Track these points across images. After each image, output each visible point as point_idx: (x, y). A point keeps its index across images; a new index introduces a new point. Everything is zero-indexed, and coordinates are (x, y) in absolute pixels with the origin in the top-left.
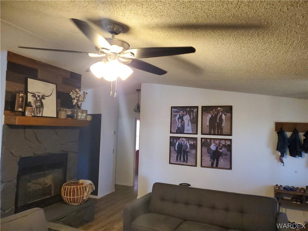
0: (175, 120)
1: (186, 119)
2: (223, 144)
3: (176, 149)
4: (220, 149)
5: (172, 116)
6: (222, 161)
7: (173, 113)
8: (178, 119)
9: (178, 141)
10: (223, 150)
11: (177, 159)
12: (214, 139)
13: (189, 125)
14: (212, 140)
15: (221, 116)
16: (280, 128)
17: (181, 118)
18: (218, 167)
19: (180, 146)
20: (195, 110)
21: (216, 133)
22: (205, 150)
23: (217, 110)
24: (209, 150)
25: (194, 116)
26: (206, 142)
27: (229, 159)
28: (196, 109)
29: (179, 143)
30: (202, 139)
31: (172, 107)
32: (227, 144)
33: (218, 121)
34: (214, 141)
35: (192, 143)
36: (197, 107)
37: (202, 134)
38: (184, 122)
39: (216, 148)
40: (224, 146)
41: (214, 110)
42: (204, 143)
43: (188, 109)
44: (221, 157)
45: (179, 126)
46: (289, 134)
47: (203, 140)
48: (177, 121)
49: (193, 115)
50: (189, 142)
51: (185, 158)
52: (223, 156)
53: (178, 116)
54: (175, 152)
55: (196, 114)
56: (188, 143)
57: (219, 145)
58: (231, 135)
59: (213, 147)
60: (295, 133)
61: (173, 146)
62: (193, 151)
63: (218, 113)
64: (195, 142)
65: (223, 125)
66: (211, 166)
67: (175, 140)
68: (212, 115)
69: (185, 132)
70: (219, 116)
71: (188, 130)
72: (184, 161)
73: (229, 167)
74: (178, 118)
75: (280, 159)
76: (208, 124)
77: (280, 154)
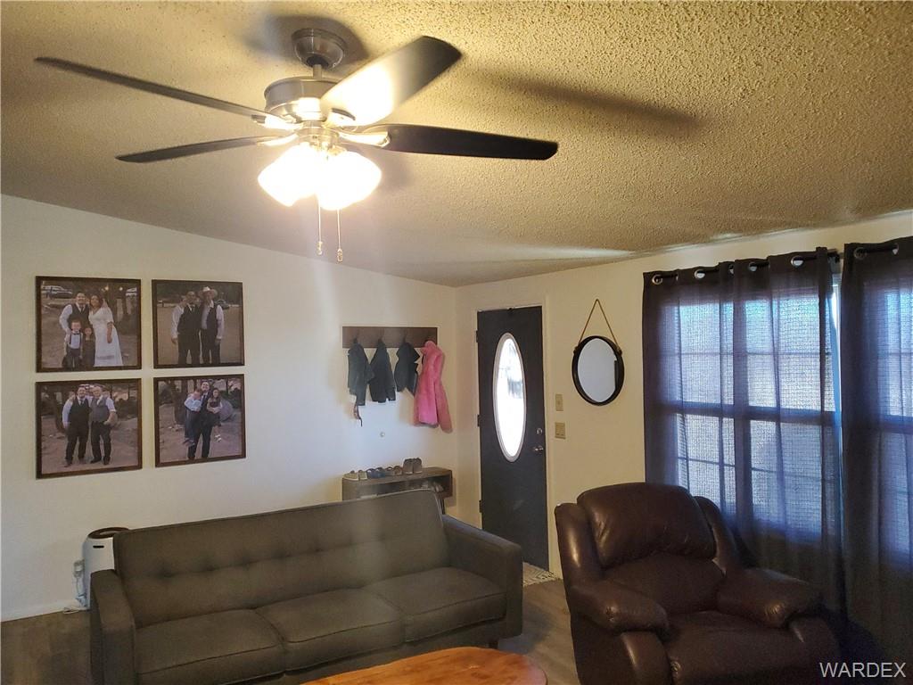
0: (56, 323)
1: (98, 319)
2: (220, 389)
3: (65, 422)
4: (214, 405)
5: (43, 312)
6: (218, 439)
7: (44, 300)
8: (70, 320)
9: (72, 396)
10: (223, 407)
11: (69, 459)
12: (195, 378)
13: (109, 342)
14: (190, 384)
15: (213, 311)
16: (355, 339)
17: (81, 316)
18: (209, 456)
19: (80, 411)
20: (131, 292)
21: (201, 362)
22: (168, 413)
23: (200, 293)
24: (181, 411)
25: (129, 312)
26: (170, 390)
27: (237, 429)
28: (136, 290)
29: (75, 401)
30: (156, 381)
31: (39, 280)
32: (233, 388)
33: (204, 325)
34: (195, 383)
35: (125, 397)
36: (137, 283)
37: (157, 366)
38: (92, 329)
39: (200, 403)
40: (224, 395)
41: (193, 293)
42: (165, 392)
43: (107, 288)
44: (215, 428)
45: (72, 346)
46: (370, 353)
47: (160, 383)
48: (66, 329)
49: (125, 308)
50: (114, 395)
51: (102, 447)
52: (222, 424)
53: (68, 310)
54: (59, 434)
55: (136, 305)
56: (109, 399)
57: (211, 395)
58: (241, 363)
59: (192, 403)
61: (51, 414)
62: (130, 423)
63: (204, 302)
64: (134, 393)
65: (219, 337)
66: (187, 459)
67: (59, 396)
68: (186, 308)
69: (98, 363)
70: (206, 312)
71: (109, 357)
72: (97, 459)
73: (238, 451)
74: (67, 317)
75: (355, 412)
76: (175, 336)
77: (353, 399)
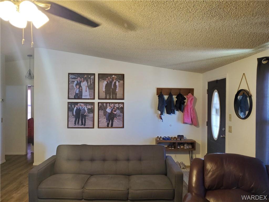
0: (73, 86)
1: (83, 85)
2: (117, 107)
3: (74, 113)
4: (115, 111)
5: (70, 83)
6: (116, 122)
7: (70, 79)
8: (76, 85)
9: (76, 106)
11: (75, 124)
12: (109, 103)
13: (86, 91)
14: (108, 104)
15: (115, 83)
16: (160, 92)
17: (79, 84)
18: (113, 126)
19: (78, 111)
20: (92, 77)
21: (111, 98)
22: (102, 113)
23: (111, 77)
24: (105, 112)
25: (92, 83)
26: (102, 106)
27: (122, 119)
28: (93, 76)
29: (77, 108)
30: (99, 103)
31: (69, 74)
32: (120, 107)
33: (113, 87)
34: (110, 104)
35: (90, 107)
36: (94, 74)
37: (99, 99)
38: (82, 88)
39: (111, 110)
40: (118, 108)
41: (109, 77)
42: (101, 106)
43: (86, 76)
44: (115, 118)
45: (76, 92)
46: (166, 97)
47: (100, 104)
48: (75, 88)
49: (90, 82)
50: (87, 106)
51: (84, 121)
52: (117, 117)
53: (76, 82)
54: (73, 117)
55: (93, 81)
56: (86, 108)
57: (114, 108)
58: (123, 99)
59: (109, 110)
60: (170, 96)
61: (71, 111)
62: (91, 115)
63: (113, 80)
64: (92, 106)
65: (116, 91)
66: (107, 127)
67: (73, 106)
68: (108, 82)
69: (83, 97)
70: (113, 83)
71: (86, 96)
72: (82, 124)
73: (122, 126)
74: (76, 84)
75: (160, 116)
76: (104, 90)
77: (160, 112)
